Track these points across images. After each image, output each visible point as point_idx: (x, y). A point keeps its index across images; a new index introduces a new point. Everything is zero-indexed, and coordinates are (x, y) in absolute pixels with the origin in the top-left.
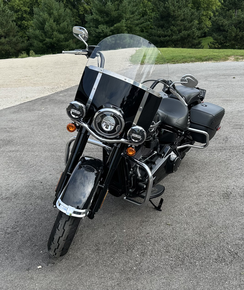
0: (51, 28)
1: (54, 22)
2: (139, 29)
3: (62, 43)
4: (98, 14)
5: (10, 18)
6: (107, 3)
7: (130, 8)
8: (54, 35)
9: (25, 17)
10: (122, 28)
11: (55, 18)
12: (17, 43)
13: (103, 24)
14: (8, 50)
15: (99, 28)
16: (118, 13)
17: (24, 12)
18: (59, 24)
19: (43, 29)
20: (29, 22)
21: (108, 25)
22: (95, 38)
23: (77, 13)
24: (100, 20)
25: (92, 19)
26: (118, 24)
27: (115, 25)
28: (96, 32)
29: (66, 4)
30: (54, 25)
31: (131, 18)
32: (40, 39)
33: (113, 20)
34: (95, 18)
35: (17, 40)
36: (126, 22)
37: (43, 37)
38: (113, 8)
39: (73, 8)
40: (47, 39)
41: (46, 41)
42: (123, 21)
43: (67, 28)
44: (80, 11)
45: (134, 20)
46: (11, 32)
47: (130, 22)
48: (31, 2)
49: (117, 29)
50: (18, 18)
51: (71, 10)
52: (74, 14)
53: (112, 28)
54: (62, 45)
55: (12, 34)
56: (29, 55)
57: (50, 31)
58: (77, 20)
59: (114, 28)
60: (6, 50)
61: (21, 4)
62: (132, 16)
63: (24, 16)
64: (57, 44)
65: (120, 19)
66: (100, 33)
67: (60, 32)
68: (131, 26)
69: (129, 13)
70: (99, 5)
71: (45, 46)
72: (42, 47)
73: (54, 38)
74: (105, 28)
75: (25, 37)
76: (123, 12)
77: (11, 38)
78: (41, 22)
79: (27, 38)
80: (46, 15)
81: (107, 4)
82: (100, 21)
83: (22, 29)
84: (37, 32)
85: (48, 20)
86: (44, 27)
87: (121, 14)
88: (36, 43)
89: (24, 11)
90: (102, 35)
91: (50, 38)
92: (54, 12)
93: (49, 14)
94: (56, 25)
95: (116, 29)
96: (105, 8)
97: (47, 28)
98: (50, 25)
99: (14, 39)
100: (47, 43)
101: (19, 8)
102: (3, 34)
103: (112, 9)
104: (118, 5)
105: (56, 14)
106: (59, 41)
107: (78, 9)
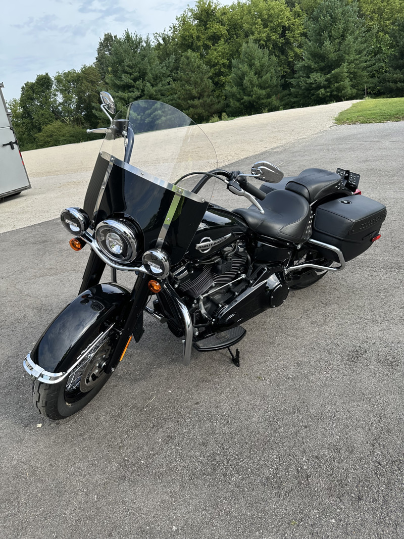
0: (251, 83)
1: (255, 74)
2: (367, 74)
3: (263, 101)
4: (311, 58)
5: (205, 75)
6: (324, 43)
7: (356, 46)
8: (254, 92)
9: (223, 72)
10: (342, 75)
11: (256, 69)
12: (212, 105)
13: (317, 71)
14: (202, 113)
15: (311, 77)
16: (339, 55)
17: (222, 66)
18: (261, 77)
19: (242, 85)
20: (228, 77)
21: (323, 72)
22: (305, 91)
23: (286, 60)
24: (313, 67)
25: (302, 67)
26: (337, 70)
27: (333, 72)
28: (306, 83)
29: (273, 50)
30: (255, 79)
31: (357, 60)
32: (237, 98)
33: (332, 65)
34: (306, 65)
35: (211, 101)
36: (348, 66)
37: (240, 95)
38: (331, 48)
39: (281, 55)
40: (245, 97)
41: (243, 100)
42: (345, 65)
43: (271, 81)
44: (290, 57)
45: (361, 62)
46: (205, 91)
47: (354, 65)
48: (231, 53)
49: (336, 76)
50: (216, 74)
51: (278, 57)
52: (282, 62)
53: (328, 76)
54: (263, 103)
55: (206, 94)
56: (220, 118)
57: (249, 87)
58: (285, 70)
59: (330, 76)
60: (198, 114)
61: (219, 56)
62: (357, 57)
63: (222, 70)
64: (257, 103)
65: (340, 63)
66: (311, 83)
67: (261, 87)
68: (356, 70)
69: (354, 53)
70: (313, 47)
71: (242, 106)
72: (239, 108)
73: (254, 96)
74: (319, 77)
75: (222, 96)
76: (345, 53)
77: (205, 99)
78: (240, 77)
79: (224, 97)
80: (245, 68)
81: (324, 45)
82: (313, 69)
83: (219, 87)
84: (235, 89)
85: (248, 74)
86: (243, 82)
87: (342, 56)
88: (233, 103)
89: (223, 64)
90: (313, 86)
91: (249, 96)
92: (256, 62)
93: (250, 65)
94: (257, 79)
95: (334, 77)
96: (321, 50)
97: (246, 83)
98: (250, 80)
99: (208, 100)
100: (245, 102)
101: (217, 61)
102: (196, 95)
103: (330, 51)
104: (340, 43)
105: (259, 65)
106: (259, 98)
107: (287, 56)
